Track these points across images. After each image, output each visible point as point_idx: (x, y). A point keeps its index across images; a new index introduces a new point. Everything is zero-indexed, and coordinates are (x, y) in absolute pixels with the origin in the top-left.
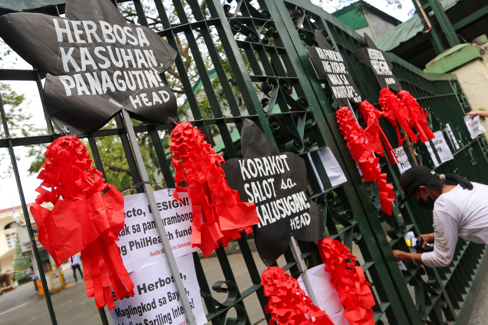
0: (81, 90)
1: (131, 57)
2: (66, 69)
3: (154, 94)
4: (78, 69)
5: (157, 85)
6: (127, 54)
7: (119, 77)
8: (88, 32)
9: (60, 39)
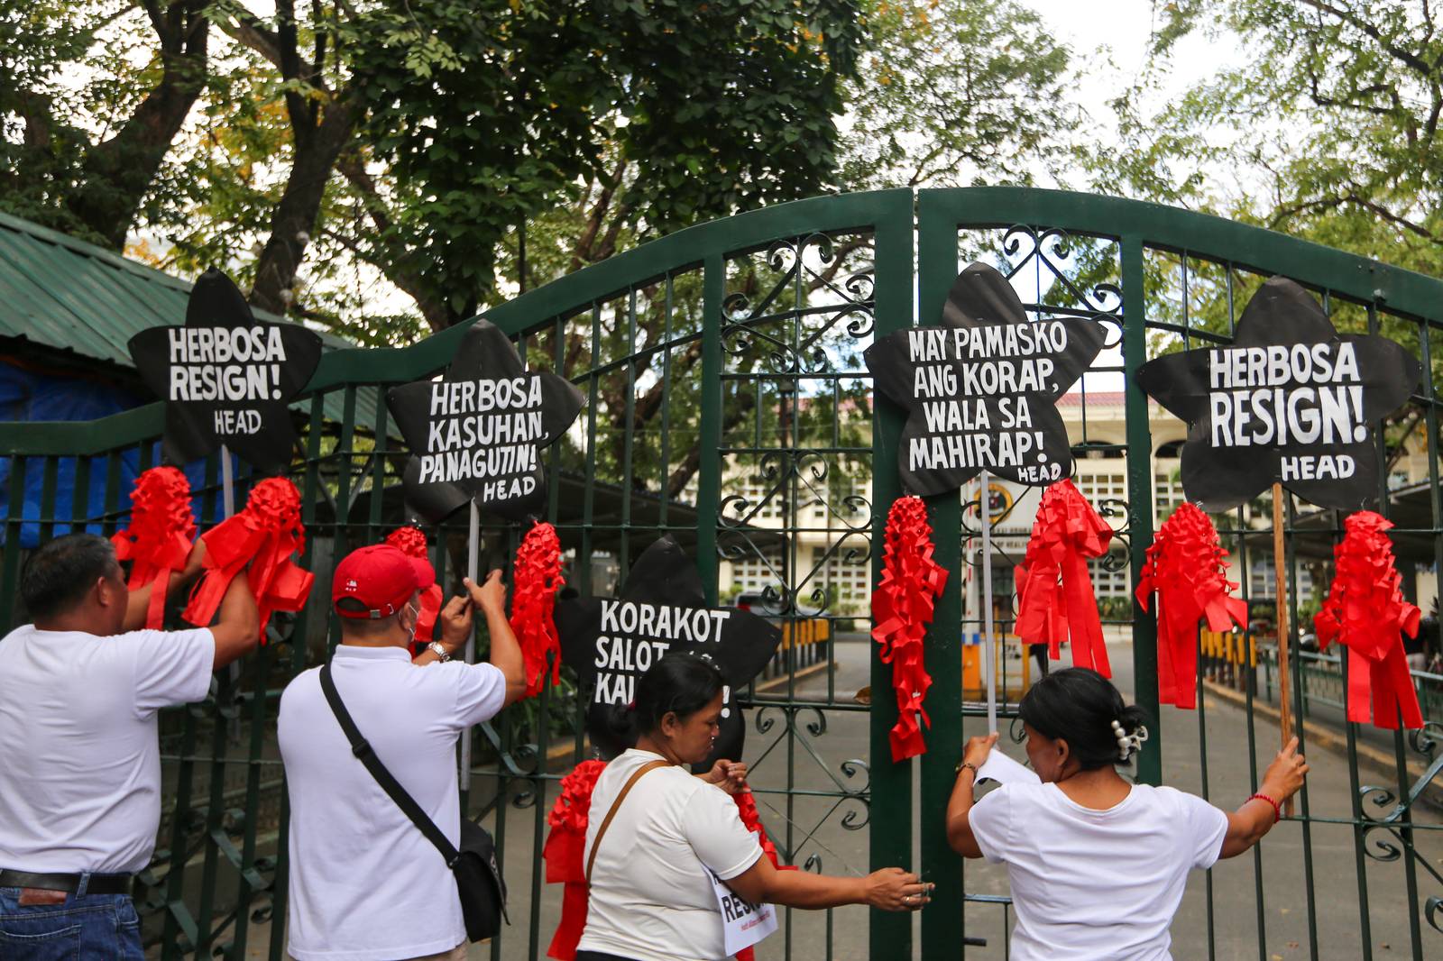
0: (438, 474)
1: (507, 428)
2: (431, 449)
3: (516, 482)
4: (442, 448)
5: (525, 469)
6: (503, 423)
7: (481, 458)
8: (465, 396)
9: (433, 412)
